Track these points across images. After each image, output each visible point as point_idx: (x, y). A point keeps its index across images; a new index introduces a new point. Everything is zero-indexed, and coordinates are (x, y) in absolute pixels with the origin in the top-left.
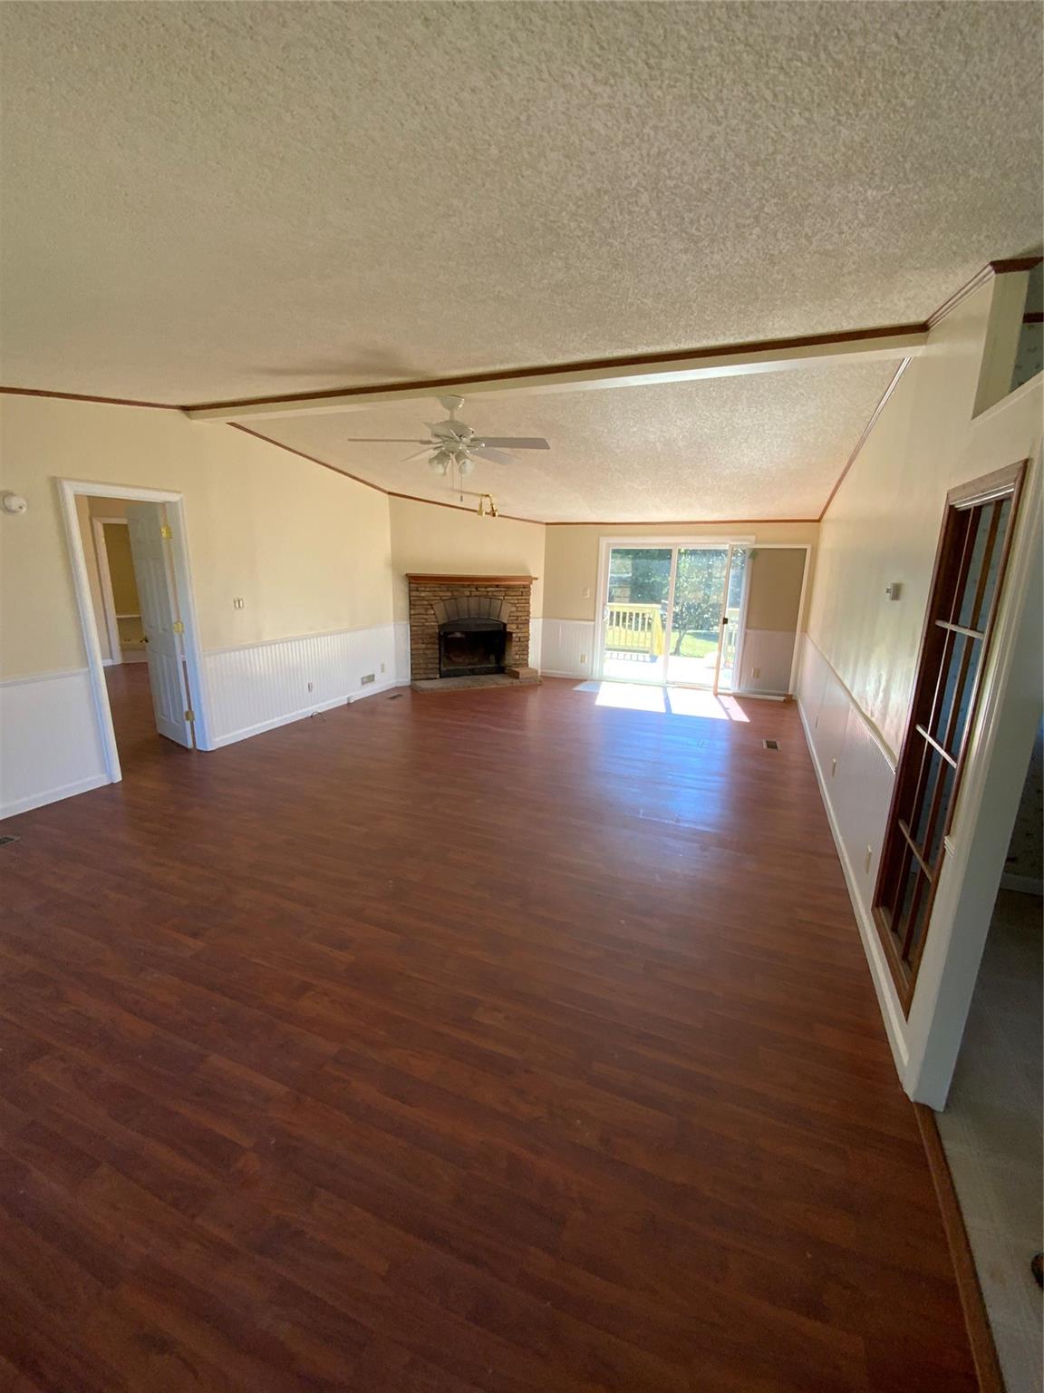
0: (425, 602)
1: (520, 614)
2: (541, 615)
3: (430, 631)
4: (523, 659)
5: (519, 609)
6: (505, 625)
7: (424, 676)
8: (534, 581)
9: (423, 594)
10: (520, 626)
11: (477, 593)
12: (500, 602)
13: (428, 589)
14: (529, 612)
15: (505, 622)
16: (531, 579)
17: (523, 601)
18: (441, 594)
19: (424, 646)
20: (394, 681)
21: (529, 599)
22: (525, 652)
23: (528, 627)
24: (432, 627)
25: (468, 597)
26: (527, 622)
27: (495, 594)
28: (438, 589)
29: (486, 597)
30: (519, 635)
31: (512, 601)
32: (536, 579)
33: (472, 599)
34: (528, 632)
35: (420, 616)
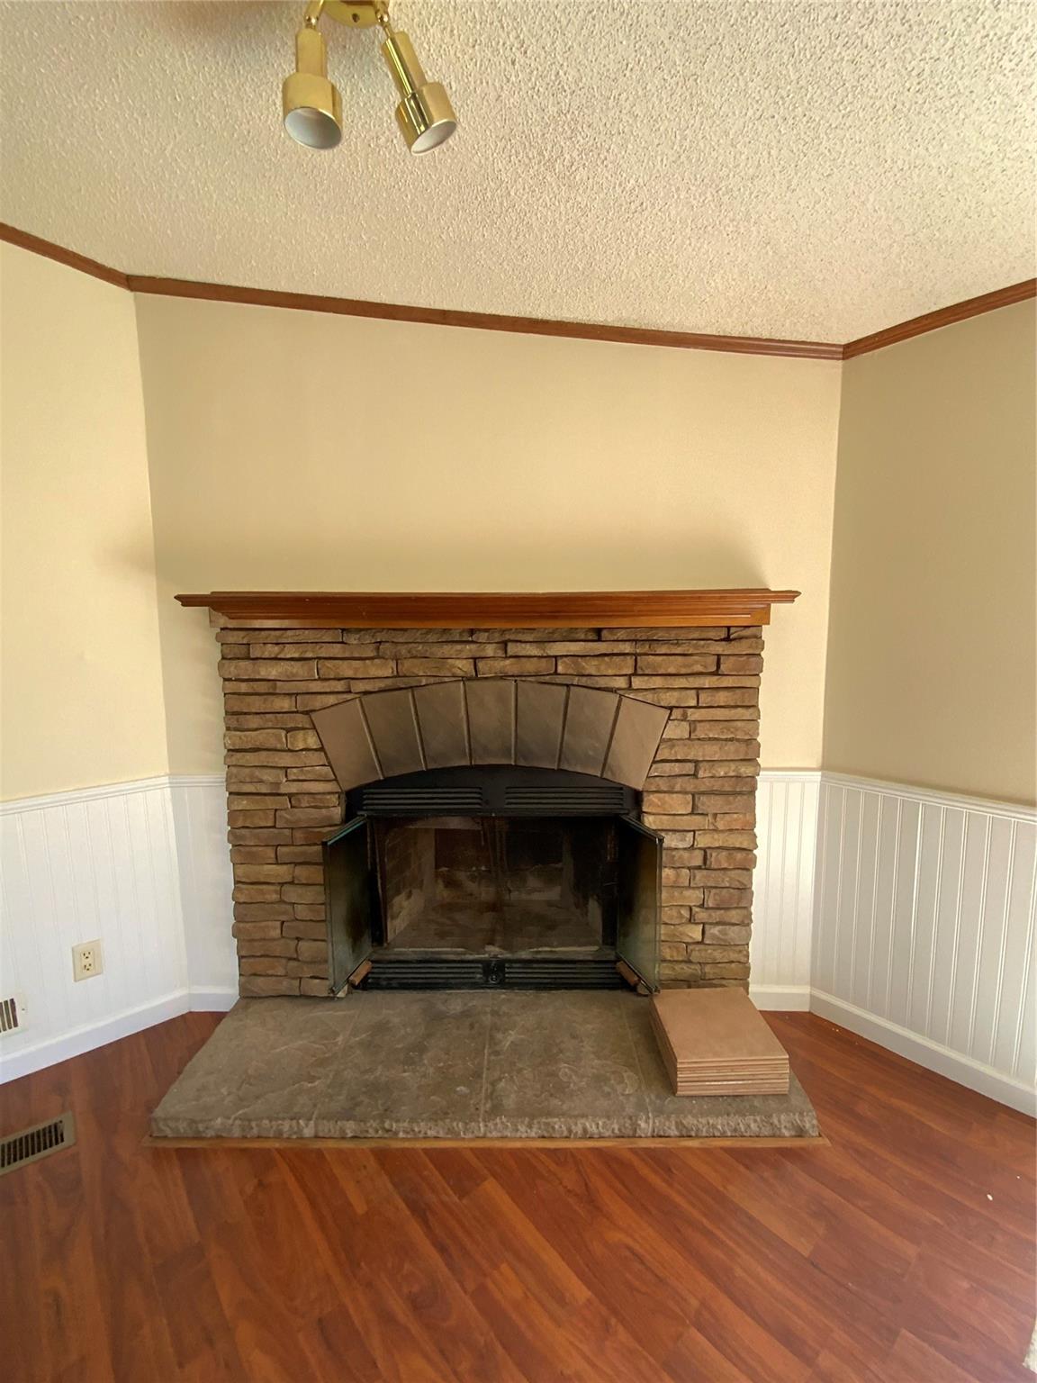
0: (286, 704)
1: (711, 751)
2: (815, 759)
3: (305, 815)
4: (724, 945)
5: (701, 732)
6: (637, 797)
7: (285, 986)
8: (777, 609)
9: (272, 671)
10: (707, 804)
11: (508, 665)
12: (612, 699)
13: (291, 652)
14: (751, 743)
15: (638, 783)
16: (761, 600)
17: (722, 698)
18: (347, 669)
19: (283, 872)
20: (179, 993)
21: (755, 690)
22: (734, 916)
23: (751, 808)
24: (316, 799)
25: (465, 679)
26: (744, 790)
27: (590, 667)
28: (336, 650)
29: (543, 680)
30: (703, 841)
31: (670, 699)
32: (790, 596)
33: (487, 692)
34: (749, 828)
35: (262, 758)
